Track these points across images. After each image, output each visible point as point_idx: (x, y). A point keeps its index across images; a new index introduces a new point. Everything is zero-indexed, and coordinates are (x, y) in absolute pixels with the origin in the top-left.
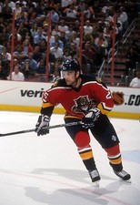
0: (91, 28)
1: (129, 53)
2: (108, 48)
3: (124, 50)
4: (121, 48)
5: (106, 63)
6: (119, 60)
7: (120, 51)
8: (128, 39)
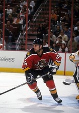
0: (11, 10)
1: (40, 28)
2: (24, 25)
3: (35, 26)
4: (32, 24)
5: (22, 35)
6: (31, 33)
7: (32, 26)
8: (38, 17)
